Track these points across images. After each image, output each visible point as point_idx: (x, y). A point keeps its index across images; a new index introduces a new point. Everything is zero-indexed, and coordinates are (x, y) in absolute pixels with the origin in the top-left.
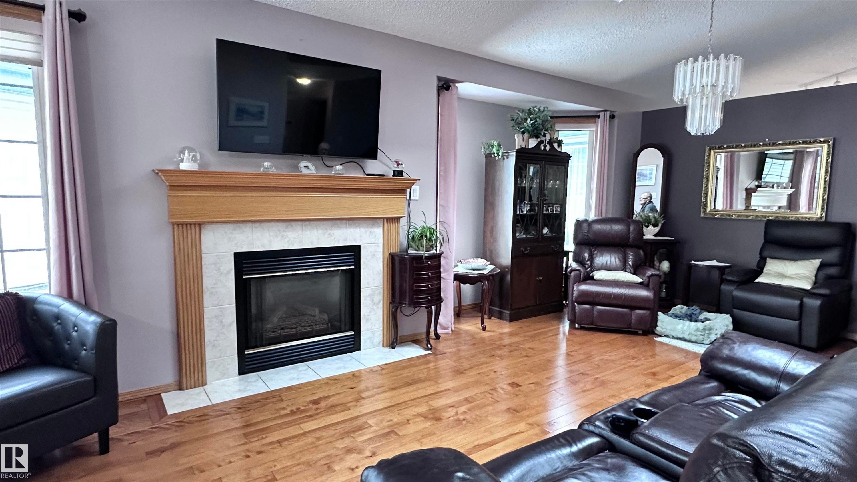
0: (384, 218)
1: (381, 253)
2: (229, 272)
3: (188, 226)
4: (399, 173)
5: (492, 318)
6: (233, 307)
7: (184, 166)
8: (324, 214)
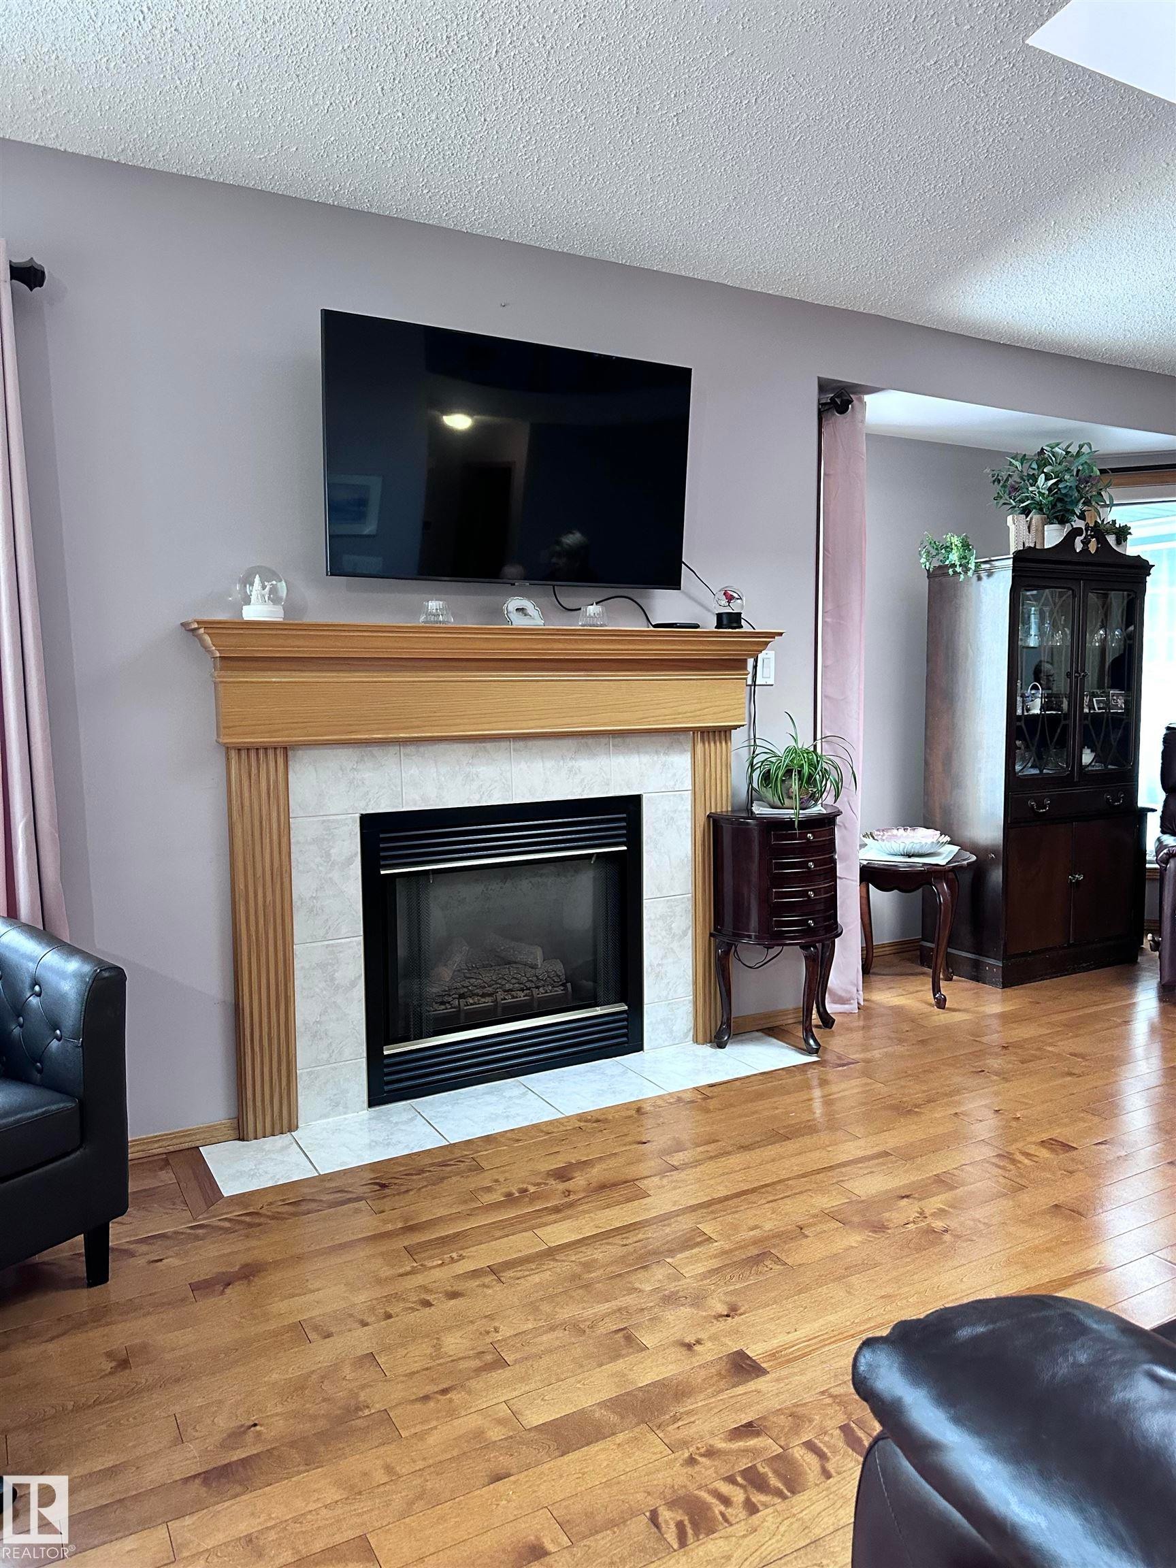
0: (694, 730)
1: (689, 814)
2: (349, 861)
3: (261, 752)
4: (730, 620)
5: (955, 977)
6: (358, 944)
7: (252, 613)
8: (559, 721)
